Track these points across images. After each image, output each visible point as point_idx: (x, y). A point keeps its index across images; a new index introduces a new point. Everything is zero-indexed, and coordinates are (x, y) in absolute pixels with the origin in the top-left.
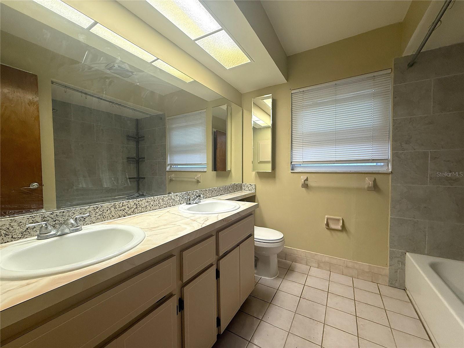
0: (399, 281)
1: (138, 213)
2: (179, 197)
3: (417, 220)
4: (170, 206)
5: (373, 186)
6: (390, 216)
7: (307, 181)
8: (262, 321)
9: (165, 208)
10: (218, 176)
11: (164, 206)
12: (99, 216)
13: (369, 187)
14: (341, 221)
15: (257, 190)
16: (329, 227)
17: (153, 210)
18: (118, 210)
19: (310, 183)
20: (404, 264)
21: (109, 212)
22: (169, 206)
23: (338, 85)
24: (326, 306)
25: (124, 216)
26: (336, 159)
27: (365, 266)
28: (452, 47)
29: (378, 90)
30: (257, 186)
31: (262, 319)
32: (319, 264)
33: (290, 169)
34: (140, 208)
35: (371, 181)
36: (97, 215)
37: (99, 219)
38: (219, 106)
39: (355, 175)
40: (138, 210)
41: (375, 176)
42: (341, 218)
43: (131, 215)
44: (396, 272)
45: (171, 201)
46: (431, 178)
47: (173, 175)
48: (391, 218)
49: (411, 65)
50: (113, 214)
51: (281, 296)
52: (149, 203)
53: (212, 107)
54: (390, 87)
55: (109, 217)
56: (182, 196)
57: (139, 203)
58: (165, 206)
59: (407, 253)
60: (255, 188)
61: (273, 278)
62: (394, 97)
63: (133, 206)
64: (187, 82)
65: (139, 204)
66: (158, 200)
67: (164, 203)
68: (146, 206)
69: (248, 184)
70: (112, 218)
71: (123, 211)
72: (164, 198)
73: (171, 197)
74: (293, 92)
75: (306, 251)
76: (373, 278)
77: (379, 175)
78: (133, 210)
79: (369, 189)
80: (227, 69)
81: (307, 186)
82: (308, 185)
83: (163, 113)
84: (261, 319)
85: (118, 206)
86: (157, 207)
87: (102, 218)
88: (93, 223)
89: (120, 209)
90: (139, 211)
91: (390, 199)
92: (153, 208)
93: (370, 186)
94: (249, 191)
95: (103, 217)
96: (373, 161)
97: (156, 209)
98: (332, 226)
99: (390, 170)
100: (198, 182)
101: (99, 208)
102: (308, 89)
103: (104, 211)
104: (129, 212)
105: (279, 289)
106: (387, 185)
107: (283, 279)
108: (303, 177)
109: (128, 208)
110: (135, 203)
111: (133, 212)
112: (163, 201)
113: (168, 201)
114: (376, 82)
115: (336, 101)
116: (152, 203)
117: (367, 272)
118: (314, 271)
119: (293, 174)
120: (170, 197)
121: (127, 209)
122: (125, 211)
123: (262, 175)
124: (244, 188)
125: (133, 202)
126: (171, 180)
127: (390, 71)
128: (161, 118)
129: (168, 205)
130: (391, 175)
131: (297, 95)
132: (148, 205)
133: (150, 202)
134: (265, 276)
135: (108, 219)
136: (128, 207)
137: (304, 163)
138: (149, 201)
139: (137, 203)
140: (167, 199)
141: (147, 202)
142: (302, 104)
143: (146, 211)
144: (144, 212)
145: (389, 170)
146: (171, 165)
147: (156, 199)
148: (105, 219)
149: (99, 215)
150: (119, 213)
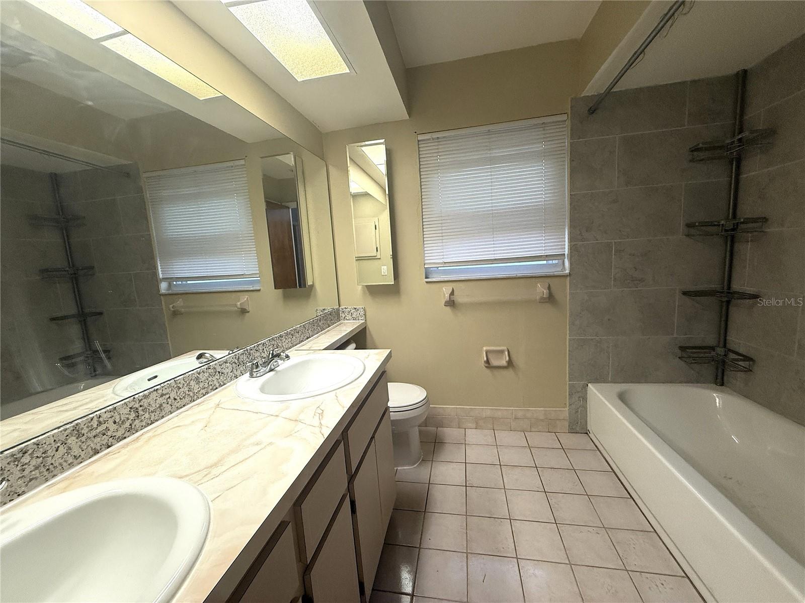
0: (581, 422)
1: (143, 427)
2: (231, 364)
3: (600, 339)
4: (215, 387)
5: (548, 296)
6: (568, 337)
7: (453, 295)
8: (422, 550)
9: (205, 397)
10: (286, 297)
11: (202, 393)
12: (33, 473)
13: (542, 298)
14: (506, 353)
15: (367, 317)
16: (489, 364)
17: (178, 408)
18: (88, 438)
19: (460, 298)
20: (585, 399)
21: (62, 450)
22: (212, 390)
23: (492, 133)
24: (505, 489)
25: (109, 447)
26: (494, 257)
27: (539, 412)
28: (641, 90)
29: (549, 147)
30: (367, 310)
31: (420, 546)
32: (477, 423)
33: (424, 277)
34: (147, 415)
35: (545, 289)
36: (26, 472)
37: (36, 478)
38: (276, 155)
39: (522, 281)
40: (141, 421)
41: (548, 280)
42: (505, 348)
43: (125, 438)
44: (577, 412)
45: (216, 377)
46: (615, 280)
47: (179, 303)
48: (570, 340)
49: (592, 111)
50: (76, 451)
51: (437, 493)
52: (168, 396)
53: (261, 158)
54: (565, 142)
55: (65, 464)
56: (236, 361)
57: (141, 404)
58: (204, 391)
59: (589, 384)
60: (365, 315)
61: (415, 466)
62: (572, 161)
63: (128, 416)
64: (201, 99)
65: (141, 406)
66: (185, 385)
67: (201, 386)
68: (161, 405)
69: (350, 307)
70: (75, 462)
71: (104, 434)
72: (200, 376)
73: (215, 368)
74: (420, 137)
75: (458, 407)
76: (550, 426)
77: (554, 280)
78: (131, 425)
79: (543, 301)
80: (299, 80)
81: (452, 304)
82: (455, 302)
83: (131, 162)
84: (418, 546)
85: (88, 427)
86: (187, 399)
87: (46, 473)
88: (19, 495)
89: (94, 433)
90: (144, 424)
91: (568, 312)
92: (178, 405)
93: (545, 296)
94: (354, 320)
95: (48, 469)
96: (547, 257)
97: (184, 406)
98: (495, 362)
99: (567, 271)
100: (243, 311)
101: (30, 452)
102: (444, 135)
103: (49, 453)
104: (119, 434)
105: (430, 483)
106: (565, 293)
107: (432, 461)
108: (446, 290)
109: (114, 425)
110: (131, 408)
111: (131, 430)
112: (198, 383)
113: (209, 379)
114: (547, 133)
115: (492, 161)
116: (173, 395)
117: (542, 420)
118: (473, 436)
119: (429, 285)
120: (212, 371)
121: (114, 427)
122: (109, 433)
123: (375, 291)
124: (344, 316)
125: (125, 406)
126: (175, 313)
127: (565, 117)
128: (128, 175)
129: (211, 387)
130: (568, 278)
131: (427, 145)
132: (165, 401)
133: (168, 393)
134: (403, 465)
135: (63, 470)
136: (115, 423)
137: (446, 265)
138: (164, 392)
139: (137, 405)
140: (206, 375)
141: (162, 395)
142: (436, 161)
143: (163, 417)
144: (157, 421)
145: (565, 271)
146: (170, 280)
147: (182, 382)
148: (55, 473)
149: (33, 468)
150: (92, 445)
